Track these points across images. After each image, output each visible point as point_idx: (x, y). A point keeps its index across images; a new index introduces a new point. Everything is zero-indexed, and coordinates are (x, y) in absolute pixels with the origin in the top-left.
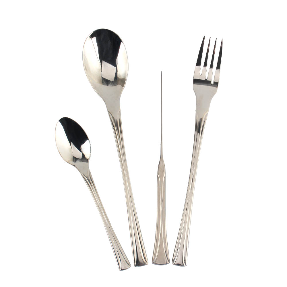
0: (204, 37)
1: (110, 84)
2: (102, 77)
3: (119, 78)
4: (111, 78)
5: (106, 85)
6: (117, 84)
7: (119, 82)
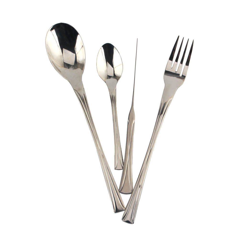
0: (179, 36)
1: (71, 67)
2: (64, 62)
3: (78, 63)
4: (72, 62)
5: (68, 68)
6: (77, 67)
7: (79, 66)
